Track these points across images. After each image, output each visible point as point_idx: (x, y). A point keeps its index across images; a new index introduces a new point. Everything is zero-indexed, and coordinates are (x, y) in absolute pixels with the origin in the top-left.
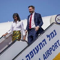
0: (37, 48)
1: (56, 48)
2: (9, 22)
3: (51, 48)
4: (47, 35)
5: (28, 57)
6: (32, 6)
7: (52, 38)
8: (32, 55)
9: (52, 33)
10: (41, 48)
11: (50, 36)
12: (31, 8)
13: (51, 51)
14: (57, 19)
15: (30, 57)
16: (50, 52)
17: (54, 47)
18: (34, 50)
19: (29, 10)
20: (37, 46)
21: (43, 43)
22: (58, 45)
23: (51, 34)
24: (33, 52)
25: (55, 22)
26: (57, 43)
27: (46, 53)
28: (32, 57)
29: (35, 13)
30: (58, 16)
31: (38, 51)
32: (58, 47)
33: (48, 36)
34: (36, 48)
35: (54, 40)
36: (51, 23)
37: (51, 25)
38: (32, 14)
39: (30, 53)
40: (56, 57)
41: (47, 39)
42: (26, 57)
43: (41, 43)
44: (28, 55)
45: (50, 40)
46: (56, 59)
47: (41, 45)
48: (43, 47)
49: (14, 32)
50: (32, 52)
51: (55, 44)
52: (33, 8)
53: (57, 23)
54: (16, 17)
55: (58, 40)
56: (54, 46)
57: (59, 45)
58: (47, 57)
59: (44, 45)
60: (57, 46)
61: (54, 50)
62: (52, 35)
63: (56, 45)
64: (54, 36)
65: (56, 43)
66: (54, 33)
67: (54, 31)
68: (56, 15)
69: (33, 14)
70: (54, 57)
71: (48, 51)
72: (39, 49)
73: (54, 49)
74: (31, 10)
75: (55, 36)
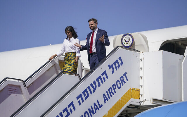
0: (94, 85)
1: (123, 85)
2: (51, 45)
3: (114, 85)
4: (109, 65)
5: (80, 99)
6: (94, 20)
7: (116, 69)
8: (86, 95)
9: (117, 61)
10: (99, 85)
11: (114, 66)
12: (92, 22)
13: (114, 89)
14: (123, 41)
15: (84, 98)
16: (113, 91)
17: (120, 84)
18: (89, 88)
19: (90, 25)
20: (94, 82)
21: (102, 77)
22: (125, 80)
23: (115, 63)
24: (88, 91)
25: (121, 45)
26: (124, 77)
27: (107, 92)
28: (86, 98)
29: (99, 29)
30: (125, 35)
31: (95, 89)
32: (125, 83)
33: (110, 67)
34: (92, 85)
35: (119, 73)
36: (116, 47)
37: (115, 50)
38: (94, 32)
39: (83, 92)
40: (122, 98)
41: (109, 72)
42: (78, 98)
43: (100, 77)
44: (80, 96)
45: (113, 72)
46: (122, 101)
47: (100, 80)
48: (102, 83)
49: (67, 54)
50: (86, 90)
51: (120, 78)
52: (95, 22)
53: (124, 47)
54: (68, 33)
55: (126, 73)
56: (119, 82)
57: (127, 80)
58: (109, 98)
59: (105, 80)
60: (123, 81)
61: (119, 88)
62: (117, 64)
63: (122, 79)
64: (119, 67)
65: (122, 77)
66: (120, 62)
67: (120, 58)
68: (122, 35)
69: (96, 31)
70: (120, 98)
71: (111, 88)
72: (97, 86)
73: (119, 86)
74: (92, 25)
75: (121, 67)
